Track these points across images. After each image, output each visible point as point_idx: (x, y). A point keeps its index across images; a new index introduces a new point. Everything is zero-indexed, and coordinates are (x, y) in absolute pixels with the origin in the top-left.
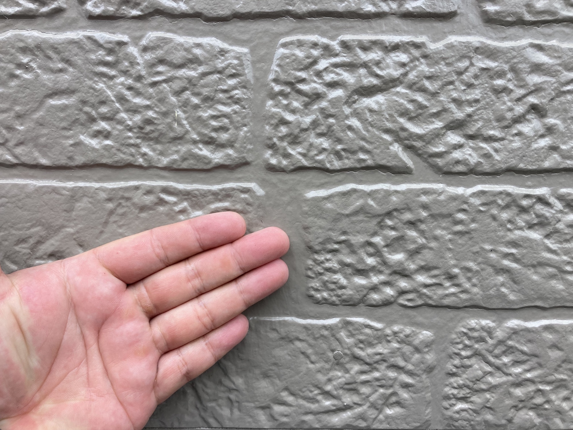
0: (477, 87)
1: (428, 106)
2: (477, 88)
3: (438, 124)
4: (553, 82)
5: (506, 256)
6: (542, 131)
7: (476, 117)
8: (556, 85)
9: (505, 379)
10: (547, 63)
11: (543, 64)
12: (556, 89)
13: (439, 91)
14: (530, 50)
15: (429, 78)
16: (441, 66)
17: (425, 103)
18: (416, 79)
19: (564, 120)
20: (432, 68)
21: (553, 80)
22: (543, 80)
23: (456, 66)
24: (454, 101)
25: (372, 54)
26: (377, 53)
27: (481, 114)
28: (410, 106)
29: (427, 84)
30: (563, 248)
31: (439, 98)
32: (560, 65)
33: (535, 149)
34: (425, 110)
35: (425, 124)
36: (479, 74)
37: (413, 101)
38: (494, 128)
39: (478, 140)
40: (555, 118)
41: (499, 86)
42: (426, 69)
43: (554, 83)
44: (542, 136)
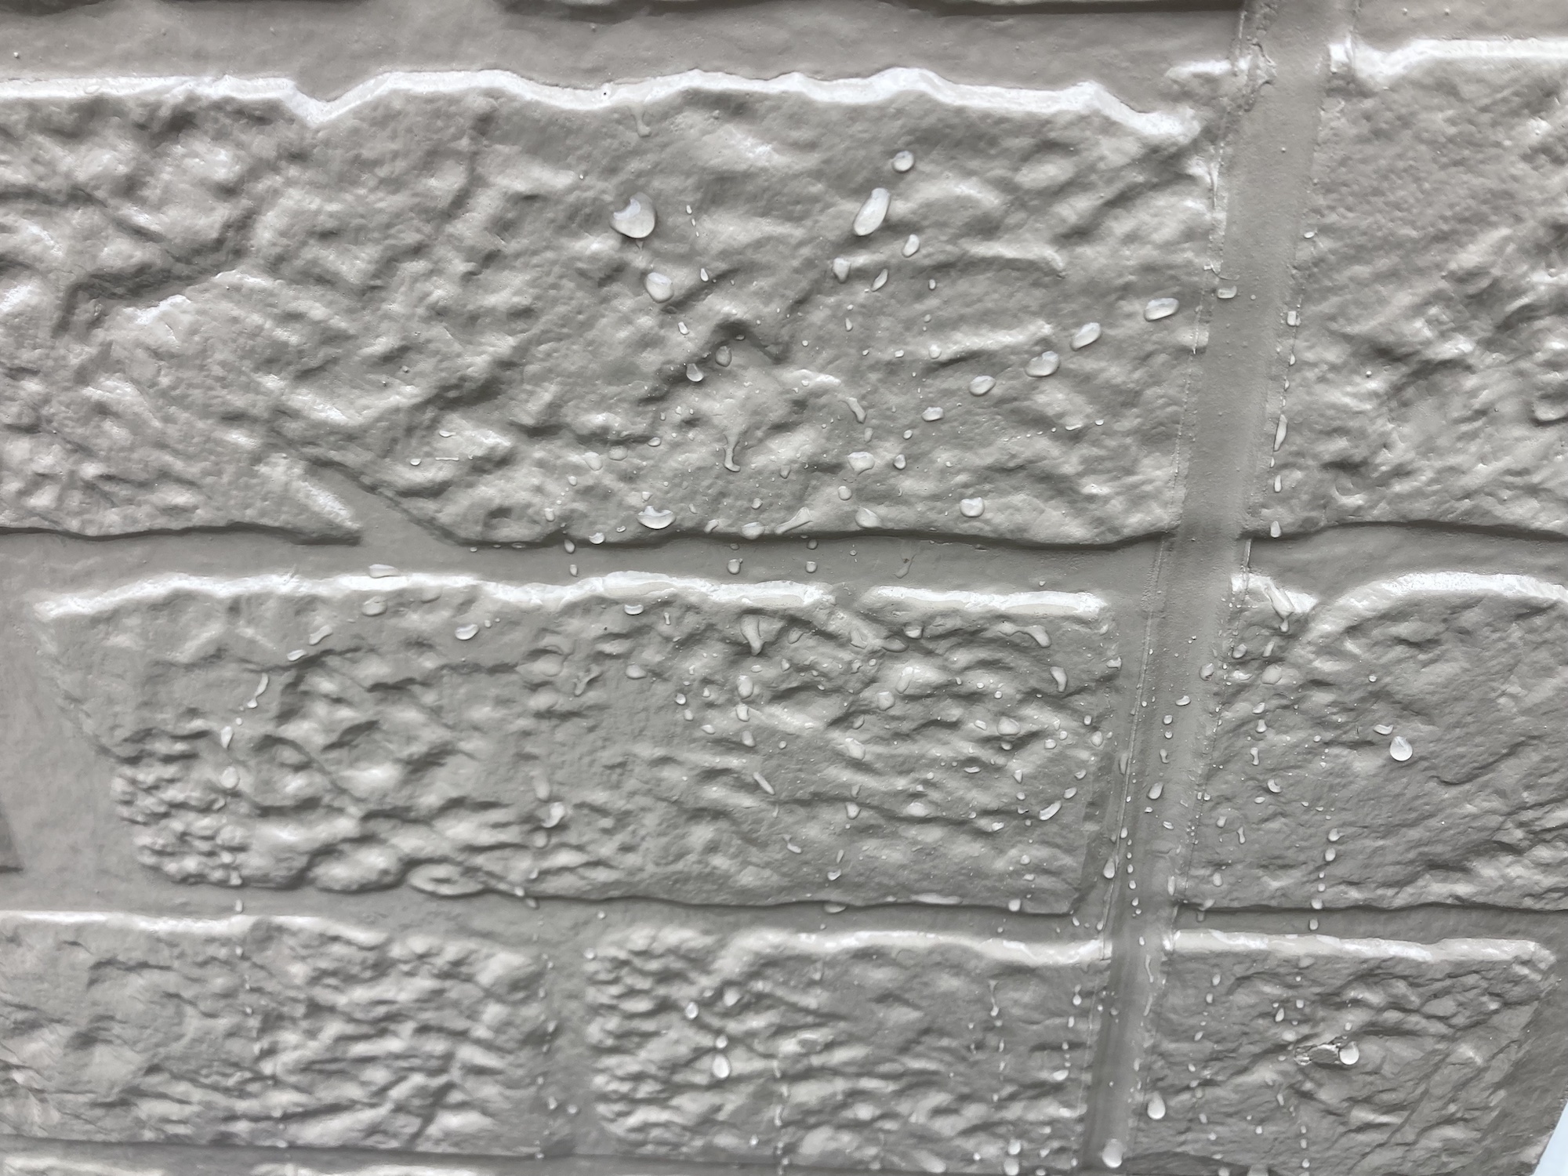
0: (518, 263)
1: (352, 332)
2: (512, 268)
3: (405, 394)
4: (793, 241)
5: (711, 775)
6: (778, 412)
7: (532, 368)
8: (806, 252)
9: (758, 1065)
10: (764, 170)
11: (748, 176)
12: (809, 263)
13: (378, 282)
14: (693, 121)
15: (327, 236)
16: (362, 191)
17: (340, 323)
18: (285, 241)
19: (854, 375)
20: (330, 200)
21: (797, 232)
22: (757, 235)
23: (420, 188)
24: (439, 313)
25: (97, 152)
26: (114, 148)
27: (549, 355)
28: (290, 336)
29: (330, 257)
30: (893, 756)
31: (386, 306)
32: (817, 175)
33: (759, 472)
34: (349, 345)
35: (357, 392)
36: (510, 215)
37: (292, 318)
38: (602, 404)
39: (559, 443)
40: (822, 369)
41: (594, 258)
42: (313, 203)
43: (801, 244)
44: (781, 428)
